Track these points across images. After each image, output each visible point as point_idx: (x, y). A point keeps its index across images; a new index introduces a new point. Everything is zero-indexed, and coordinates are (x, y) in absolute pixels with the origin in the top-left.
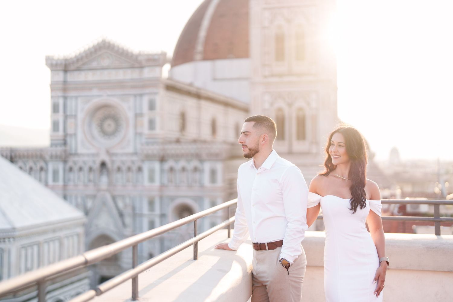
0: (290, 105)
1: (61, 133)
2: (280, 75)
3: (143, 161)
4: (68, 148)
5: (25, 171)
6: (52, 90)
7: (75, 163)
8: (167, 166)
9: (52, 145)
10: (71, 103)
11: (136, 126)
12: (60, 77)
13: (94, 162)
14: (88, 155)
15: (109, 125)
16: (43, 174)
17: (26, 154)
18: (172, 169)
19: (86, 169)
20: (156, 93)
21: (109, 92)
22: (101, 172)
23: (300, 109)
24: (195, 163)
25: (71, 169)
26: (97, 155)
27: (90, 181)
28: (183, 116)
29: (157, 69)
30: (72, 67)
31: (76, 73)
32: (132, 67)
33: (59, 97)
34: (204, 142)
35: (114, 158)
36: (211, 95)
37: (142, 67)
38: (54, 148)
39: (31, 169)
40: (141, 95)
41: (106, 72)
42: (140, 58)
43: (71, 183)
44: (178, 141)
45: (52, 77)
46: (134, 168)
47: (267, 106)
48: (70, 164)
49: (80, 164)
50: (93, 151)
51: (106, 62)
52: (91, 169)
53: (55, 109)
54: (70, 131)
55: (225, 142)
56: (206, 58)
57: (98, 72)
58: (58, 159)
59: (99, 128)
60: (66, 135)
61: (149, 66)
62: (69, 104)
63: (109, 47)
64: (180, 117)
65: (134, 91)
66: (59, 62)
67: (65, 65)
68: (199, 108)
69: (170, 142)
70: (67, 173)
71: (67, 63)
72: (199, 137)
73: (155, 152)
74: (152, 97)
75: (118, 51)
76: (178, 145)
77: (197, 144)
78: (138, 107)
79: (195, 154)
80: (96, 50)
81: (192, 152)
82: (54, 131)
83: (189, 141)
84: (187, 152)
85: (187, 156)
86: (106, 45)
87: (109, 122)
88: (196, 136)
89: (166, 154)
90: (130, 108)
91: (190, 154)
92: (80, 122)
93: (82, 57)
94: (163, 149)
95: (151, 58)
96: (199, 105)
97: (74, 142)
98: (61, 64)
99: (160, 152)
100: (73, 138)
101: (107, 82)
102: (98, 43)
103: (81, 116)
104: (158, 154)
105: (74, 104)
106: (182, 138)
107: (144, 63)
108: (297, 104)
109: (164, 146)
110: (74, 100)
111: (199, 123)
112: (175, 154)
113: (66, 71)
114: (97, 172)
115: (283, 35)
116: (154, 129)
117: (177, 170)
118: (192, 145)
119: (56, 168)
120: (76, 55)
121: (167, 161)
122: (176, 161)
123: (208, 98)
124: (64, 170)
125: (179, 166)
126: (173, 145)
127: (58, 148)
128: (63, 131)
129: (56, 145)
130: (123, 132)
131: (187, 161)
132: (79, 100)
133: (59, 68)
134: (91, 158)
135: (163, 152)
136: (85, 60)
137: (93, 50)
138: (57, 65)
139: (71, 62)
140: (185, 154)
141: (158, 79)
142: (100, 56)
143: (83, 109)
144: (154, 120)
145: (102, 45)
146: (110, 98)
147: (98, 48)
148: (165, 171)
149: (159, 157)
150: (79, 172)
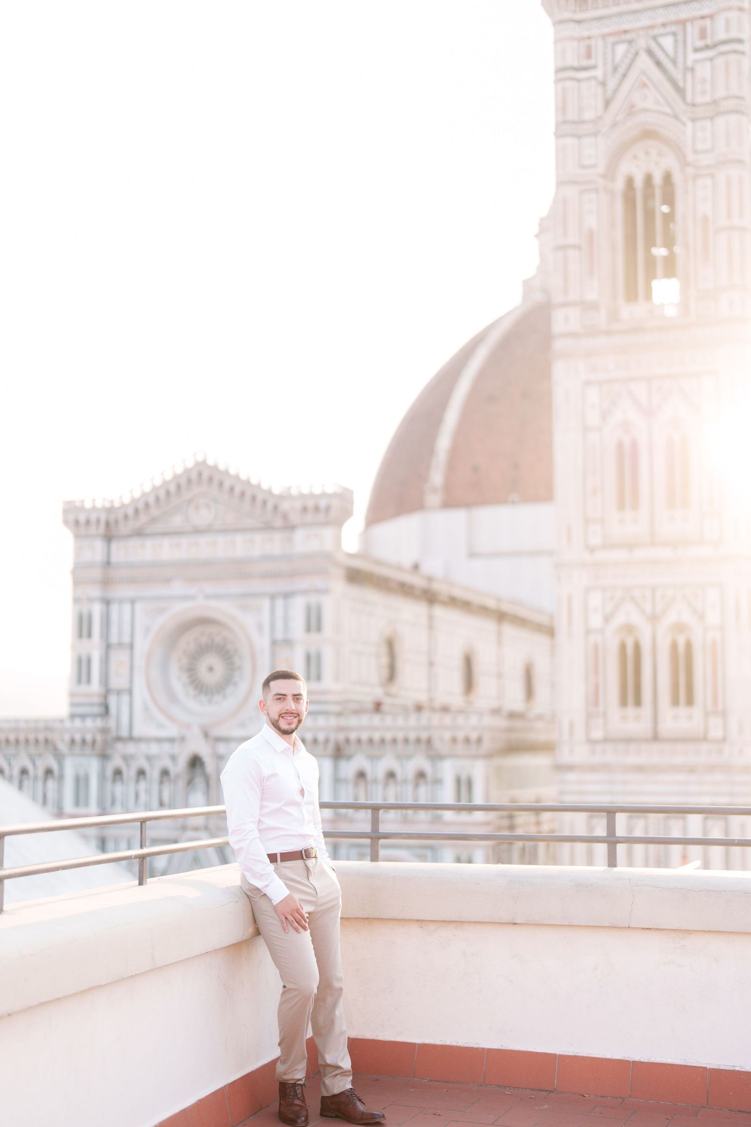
0: (654, 618)
1: (96, 686)
2: (630, 546)
4: (112, 723)
5: (10, 779)
6: (77, 582)
7: (126, 758)
8: (349, 769)
9: (73, 716)
10: (120, 614)
12: (96, 551)
13: (173, 758)
14: (159, 740)
15: (211, 669)
16: (51, 784)
17: (12, 737)
18: (361, 775)
19: (154, 774)
20: (325, 591)
21: (209, 588)
22: (190, 782)
23: (680, 627)
24: (420, 762)
25: (118, 773)
26: (183, 739)
27: (162, 803)
28: (391, 645)
29: (328, 533)
30: (123, 529)
31: (134, 543)
32: (268, 527)
33: (90, 600)
34: (445, 709)
35: (221, 748)
36: (458, 593)
37: (290, 527)
38: (78, 723)
39: (24, 772)
40: (287, 596)
41: (203, 540)
42: (285, 506)
44: (378, 707)
45: (78, 551)
47: (596, 621)
48: (116, 762)
49: (143, 763)
50: (172, 731)
51: (203, 517)
52: (165, 773)
53: (83, 627)
54: (118, 681)
55: (496, 712)
56: (449, 503)
57: (184, 541)
58: (88, 750)
59: (185, 677)
60: (107, 692)
61: (305, 525)
62: (114, 617)
63: (211, 479)
64: (384, 650)
65: (270, 586)
66: (93, 517)
67: (108, 524)
68: (431, 627)
69: (357, 712)
70: (109, 785)
71: (112, 518)
72: (431, 700)
73: (321, 737)
74: (313, 599)
75: (232, 489)
76: (376, 720)
77: (425, 717)
78: (279, 624)
79: (418, 741)
80: (179, 487)
81: (412, 736)
82: (79, 681)
83: (405, 710)
84: (400, 736)
85: (400, 746)
86: (205, 475)
87: (212, 659)
88: (422, 697)
89: (347, 741)
90: (260, 627)
91: (406, 741)
92: (139, 661)
93: (147, 505)
94: (340, 729)
95: (310, 504)
96: (431, 618)
97: (125, 710)
98: (98, 521)
99: (332, 736)
100: (125, 698)
101: (206, 563)
102: (187, 471)
103: (142, 645)
104: (327, 741)
105: (127, 617)
106: (387, 701)
107: (294, 518)
108: (672, 617)
109: (343, 722)
110: (127, 608)
111: (431, 664)
112: (371, 741)
113: (109, 538)
114: (181, 784)
115: (634, 445)
116: (319, 678)
117: (375, 781)
118: (413, 720)
119: (82, 773)
120: (134, 501)
121: (349, 757)
122: (373, 758)
123: (453, 602)
124: (102, 777)
125: (378, 769)
126: (365, 720)
127: (89, 723)
128: (101, 682)
129: (83, 717)
130: (243, 687)
131: (399, 757)
132: (139, 607)
133: (92, 530)
134: (166, 747)
135: (341, 737)
136: (154, 512)
137: (172, 488)
138: (88, 522)
139: (120, 516)
140: (394, 741)
141: (328, 557)
142: (190, 502)
143: (147, 630)
144: (319, 657)
145: (194, 476)
146: (213, 603)
147: (183, 482)
148: (346, 781)
149: (331, 747)
150: (137, 781)
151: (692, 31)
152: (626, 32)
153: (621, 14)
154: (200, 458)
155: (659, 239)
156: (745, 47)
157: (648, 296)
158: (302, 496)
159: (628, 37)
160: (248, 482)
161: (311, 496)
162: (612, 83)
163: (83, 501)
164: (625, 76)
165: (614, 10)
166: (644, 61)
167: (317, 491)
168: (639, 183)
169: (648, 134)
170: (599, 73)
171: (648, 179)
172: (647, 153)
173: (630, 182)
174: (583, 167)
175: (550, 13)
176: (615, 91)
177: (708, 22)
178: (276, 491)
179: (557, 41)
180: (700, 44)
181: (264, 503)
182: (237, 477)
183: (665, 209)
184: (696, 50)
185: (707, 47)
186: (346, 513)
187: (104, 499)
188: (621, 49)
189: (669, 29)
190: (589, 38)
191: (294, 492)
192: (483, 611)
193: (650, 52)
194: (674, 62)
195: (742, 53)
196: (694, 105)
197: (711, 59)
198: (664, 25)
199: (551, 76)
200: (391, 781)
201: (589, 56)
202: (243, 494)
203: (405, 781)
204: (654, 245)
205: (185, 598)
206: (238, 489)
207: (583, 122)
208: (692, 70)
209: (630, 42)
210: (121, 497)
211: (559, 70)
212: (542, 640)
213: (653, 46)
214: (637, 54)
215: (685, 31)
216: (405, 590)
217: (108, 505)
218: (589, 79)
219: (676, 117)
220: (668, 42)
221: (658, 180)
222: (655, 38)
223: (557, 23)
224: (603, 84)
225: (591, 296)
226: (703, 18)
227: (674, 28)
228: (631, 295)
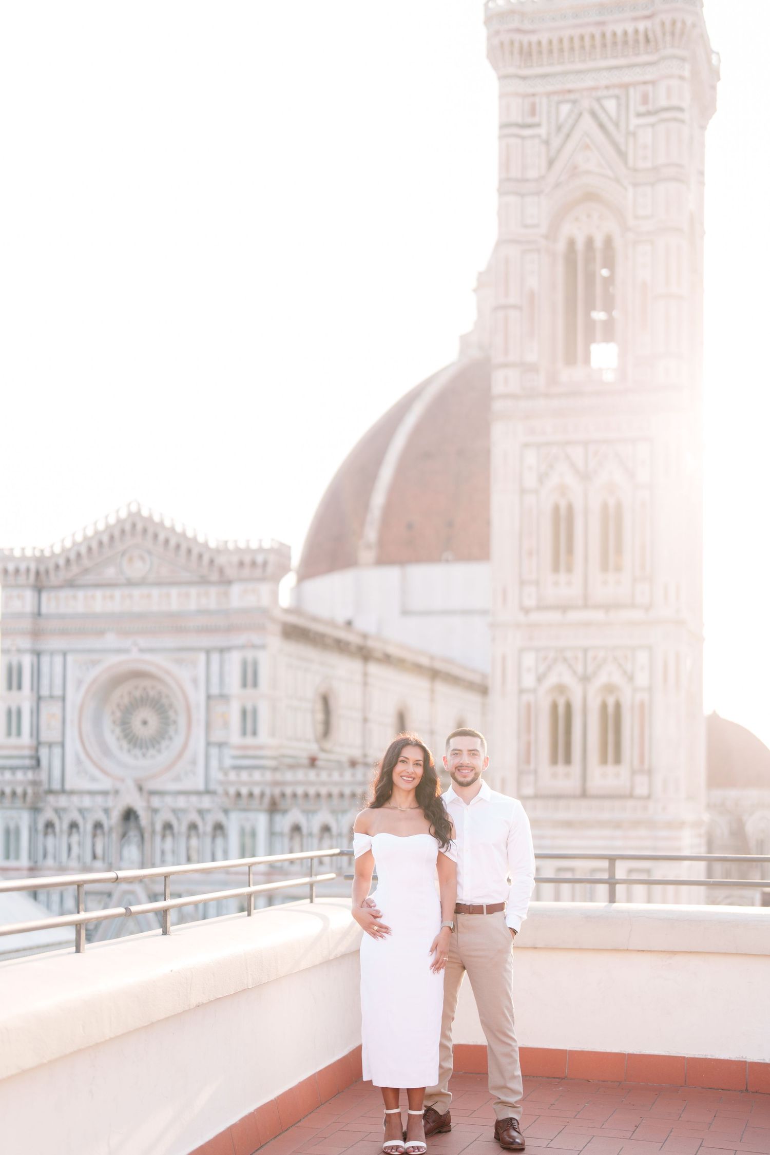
0: (585, 679)
1: (26, 739)
2: (564, 608)
3: (226, 811)
4: (43, 776)
6: (6, 632)
7: (58, 811)
8: (284, 823)
9: (2, 769)
10: (52, 666)
11: (208, 726)
12: (26, 601)
13: (106, 811)
14: (91, 793)
15: (145, 723)
18: (296, 829)
20: (263, 647)
21: (143, 642)
22: (124, 835)
23: (610, 688)
25: (49, 825)
26: (116, 792)
27: (95, 857)
28: (326, 700)
29: (265, 589)
30: (54, 580)
31: (64, 594)
32: (204, 581)
33: (19, 651)
35: (156, 802)
36: (395, 650)
37: (227, 582)
38: (8, 775)
40: (222, 650)
41: (136, 592)
42: (221, 560)
43: (50, 862)
44: (313, 762)
45: (6, 601)
46: (206, 827)
47: (529, 681)
48: (48, 814)
49: (75, 816)
50: (106, 784)
51: (137, 569)
52: (98, 826)
53: (14, 679)
54: (49, 734)
56: (383, 560)
57: (118, 593)
58: (19, 802)
59: (118, 730)
60: (39, 744)
61: (242, 580)
62: (45, 669)
63: (145, 531)
64: (319, 706)
65: (206, 641)
66: (23, 567)
67: (38, 573)
68: (365, 684)
69: (292, 767)
70: (41, 837)
71: (42, 569)
72: (365, 756)
73: (257, 791)
74: (250, 655)
75: (167, 542)
76: (312, 775)
77: (360, 771)
78: (215, 679)
79: (353, 795)
80: (112, 538)
81: (347, 791)
82: (9, 734)
83: (339, 765)
84: (335, 791)
85: (335, 800)
86: (139, 527)
87: (145, 713)
88: (356, 753)
89: (283, 795)
90: (195, 681)
91: (342, 795)
92: (71, 715)
93: (79, 555)
94: (276, 783)
95: (247, 559)
96: (365, 675)
97: (57, 764)
98: (28, 570)
99: (268, 791)
100: (57, 751)
101: (140, 616)
102: (119, 521)
103: (74, 697)
104: (262, 795)
105: (58, 669)
106: (322, 756)
107: (231, 572)
108: (602, 679)
109: (278, 776)
110: (58, 659)
111: (365, 720)
112: (306, 795)
113: (39, 589)
114: (115, 836)
115: (570, 509)
116: (255, 733)
117: (310, 834)
118: (348, 775)
119: (12, 826)
120: (64, 550)
121: (285, 812)
122: (307, 812)
123: (387, 659)
124: (33, 829)
125: (314, 824)
126: (300, 775)
127: (20, 775)
128: (31, 735)
129: (13, 769)
130: (178, 741)
131: (333, 812)
132: (70, 658)
133: (22, 580)
134: (99, 799)
135: (277, 791)
136: (86, 562)
137: (105, 539)
138: (17, 571)
139: (51, 566)
140: (330, 795)
141: (265, 612)
142: (123, 554)
143: (80, 682)
144: (255, 712)
145: (128, 527)
146: (147, 657)
147: (117, 534)
148: (281, 834)
149: (267, 800)
150: (70, 834)
151: (635, 95)
152: (570, 91)
153: (565, 73)
154: (134, 509)
155: (599, 302)
156: (685, 116)
157: (587, 360)
158: (238, 550)
159: (572, 96)
160: (184, 535)
161: (248, 550)
162: (556, 142)
163: (12, 550)
164: (568, 136)
165: (558, 68)
166: (587, 122)
167: (254, 545)
168: (580, 246)
169: (591, 197)
170: (543, 131)
171: (590, 242)
172: (589, 216)
173: (571, 243)
174: (526, 226)
175: (495, 67)
176: (559, 151)
177: (650, 88)
178: (212, 544)
179: (502, 96)
180: (642, 109)
181: (200, 556)
182: (173, 529)
183: (605, 272)
184: (639, 115)
185: (649, 113)
186: (284, 569)
187: (34, 548)
188: (565, 108)
189: (611, 92)
190: (534, 95)
191: (231, 546)
192: (418, 668)
193: (593, 114)
194: (617, 125)
195: (682, 121)
196: (635, 170)
197: (653, 125)
198: (607, 87)
199: (495, 131)
200: (326, 835)
201: (533, 112)
202: (178, 547)
203: (340, 835)
204: (594, 309)
205: (119, 651)
206: (173, 542)
207: (527, 180)
208: (634, 134)
209: (574, 102)
210: (52, 547)
211: (503, 126)
212: (474, 698)
213: (597, 107)
214: (580, 114)
215: (627, 95)
216: (340, 647)
217: (38, 554)
218: (532, 137)
219: (618, 181)
220: (611, 105)
221: (599, 244)
222: (598, 100)
223: (502, 78)
224: (547, 143)
225: (531, 357)
226: (645, 83)
227: (616, 91)
228: (570, 359)
